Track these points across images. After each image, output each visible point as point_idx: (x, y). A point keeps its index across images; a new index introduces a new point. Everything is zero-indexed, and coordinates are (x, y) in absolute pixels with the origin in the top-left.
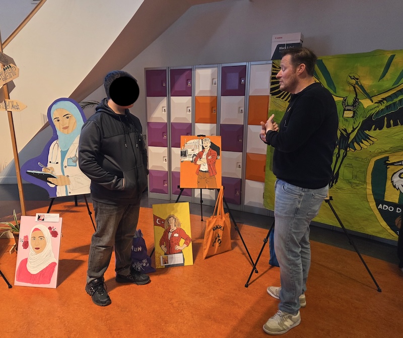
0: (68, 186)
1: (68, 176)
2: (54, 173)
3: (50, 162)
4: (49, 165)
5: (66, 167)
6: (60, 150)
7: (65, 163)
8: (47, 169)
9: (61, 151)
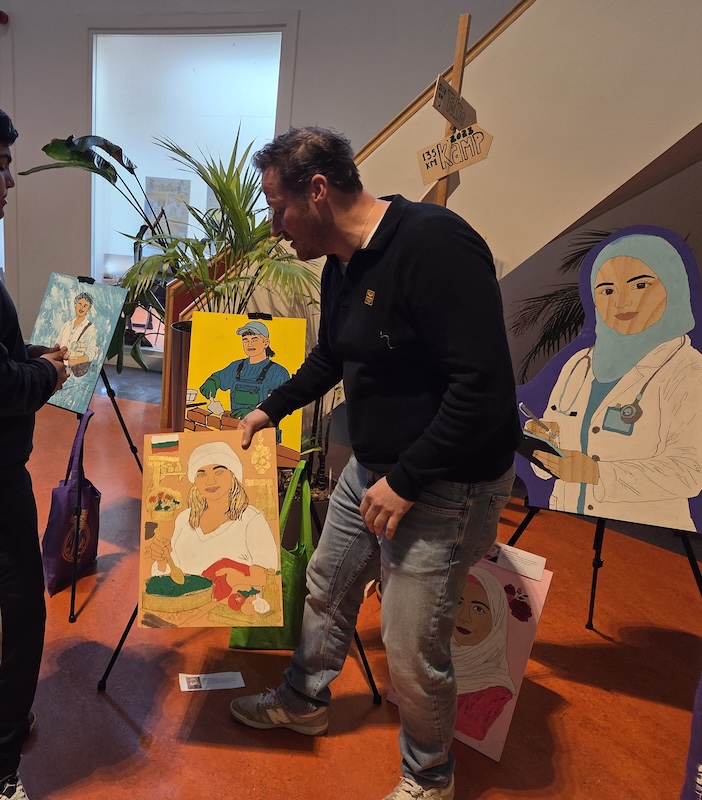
0: (589, 487)
1: (596, 458)
2: (556, 440)
3: (554, 408)
4: (548, 416)
5: (596, 430)
6: (591, 377)
7: (597, 420)
8: (541, 424)
9: (595, 382)
